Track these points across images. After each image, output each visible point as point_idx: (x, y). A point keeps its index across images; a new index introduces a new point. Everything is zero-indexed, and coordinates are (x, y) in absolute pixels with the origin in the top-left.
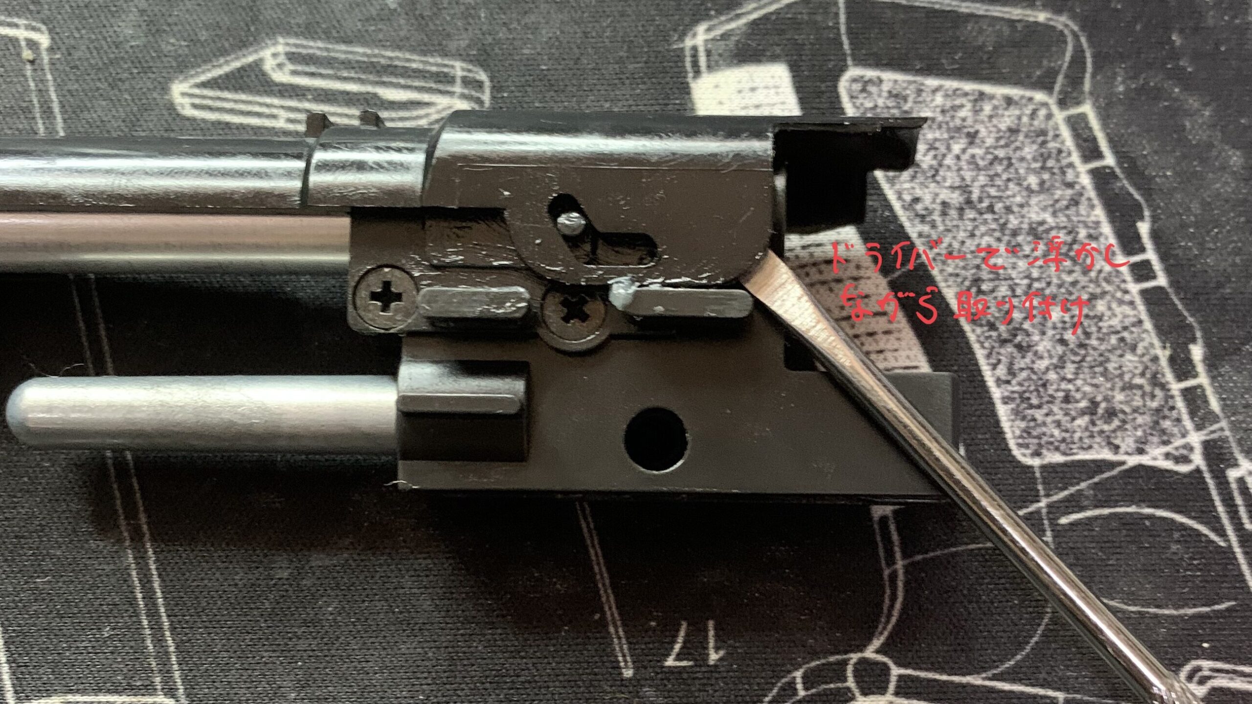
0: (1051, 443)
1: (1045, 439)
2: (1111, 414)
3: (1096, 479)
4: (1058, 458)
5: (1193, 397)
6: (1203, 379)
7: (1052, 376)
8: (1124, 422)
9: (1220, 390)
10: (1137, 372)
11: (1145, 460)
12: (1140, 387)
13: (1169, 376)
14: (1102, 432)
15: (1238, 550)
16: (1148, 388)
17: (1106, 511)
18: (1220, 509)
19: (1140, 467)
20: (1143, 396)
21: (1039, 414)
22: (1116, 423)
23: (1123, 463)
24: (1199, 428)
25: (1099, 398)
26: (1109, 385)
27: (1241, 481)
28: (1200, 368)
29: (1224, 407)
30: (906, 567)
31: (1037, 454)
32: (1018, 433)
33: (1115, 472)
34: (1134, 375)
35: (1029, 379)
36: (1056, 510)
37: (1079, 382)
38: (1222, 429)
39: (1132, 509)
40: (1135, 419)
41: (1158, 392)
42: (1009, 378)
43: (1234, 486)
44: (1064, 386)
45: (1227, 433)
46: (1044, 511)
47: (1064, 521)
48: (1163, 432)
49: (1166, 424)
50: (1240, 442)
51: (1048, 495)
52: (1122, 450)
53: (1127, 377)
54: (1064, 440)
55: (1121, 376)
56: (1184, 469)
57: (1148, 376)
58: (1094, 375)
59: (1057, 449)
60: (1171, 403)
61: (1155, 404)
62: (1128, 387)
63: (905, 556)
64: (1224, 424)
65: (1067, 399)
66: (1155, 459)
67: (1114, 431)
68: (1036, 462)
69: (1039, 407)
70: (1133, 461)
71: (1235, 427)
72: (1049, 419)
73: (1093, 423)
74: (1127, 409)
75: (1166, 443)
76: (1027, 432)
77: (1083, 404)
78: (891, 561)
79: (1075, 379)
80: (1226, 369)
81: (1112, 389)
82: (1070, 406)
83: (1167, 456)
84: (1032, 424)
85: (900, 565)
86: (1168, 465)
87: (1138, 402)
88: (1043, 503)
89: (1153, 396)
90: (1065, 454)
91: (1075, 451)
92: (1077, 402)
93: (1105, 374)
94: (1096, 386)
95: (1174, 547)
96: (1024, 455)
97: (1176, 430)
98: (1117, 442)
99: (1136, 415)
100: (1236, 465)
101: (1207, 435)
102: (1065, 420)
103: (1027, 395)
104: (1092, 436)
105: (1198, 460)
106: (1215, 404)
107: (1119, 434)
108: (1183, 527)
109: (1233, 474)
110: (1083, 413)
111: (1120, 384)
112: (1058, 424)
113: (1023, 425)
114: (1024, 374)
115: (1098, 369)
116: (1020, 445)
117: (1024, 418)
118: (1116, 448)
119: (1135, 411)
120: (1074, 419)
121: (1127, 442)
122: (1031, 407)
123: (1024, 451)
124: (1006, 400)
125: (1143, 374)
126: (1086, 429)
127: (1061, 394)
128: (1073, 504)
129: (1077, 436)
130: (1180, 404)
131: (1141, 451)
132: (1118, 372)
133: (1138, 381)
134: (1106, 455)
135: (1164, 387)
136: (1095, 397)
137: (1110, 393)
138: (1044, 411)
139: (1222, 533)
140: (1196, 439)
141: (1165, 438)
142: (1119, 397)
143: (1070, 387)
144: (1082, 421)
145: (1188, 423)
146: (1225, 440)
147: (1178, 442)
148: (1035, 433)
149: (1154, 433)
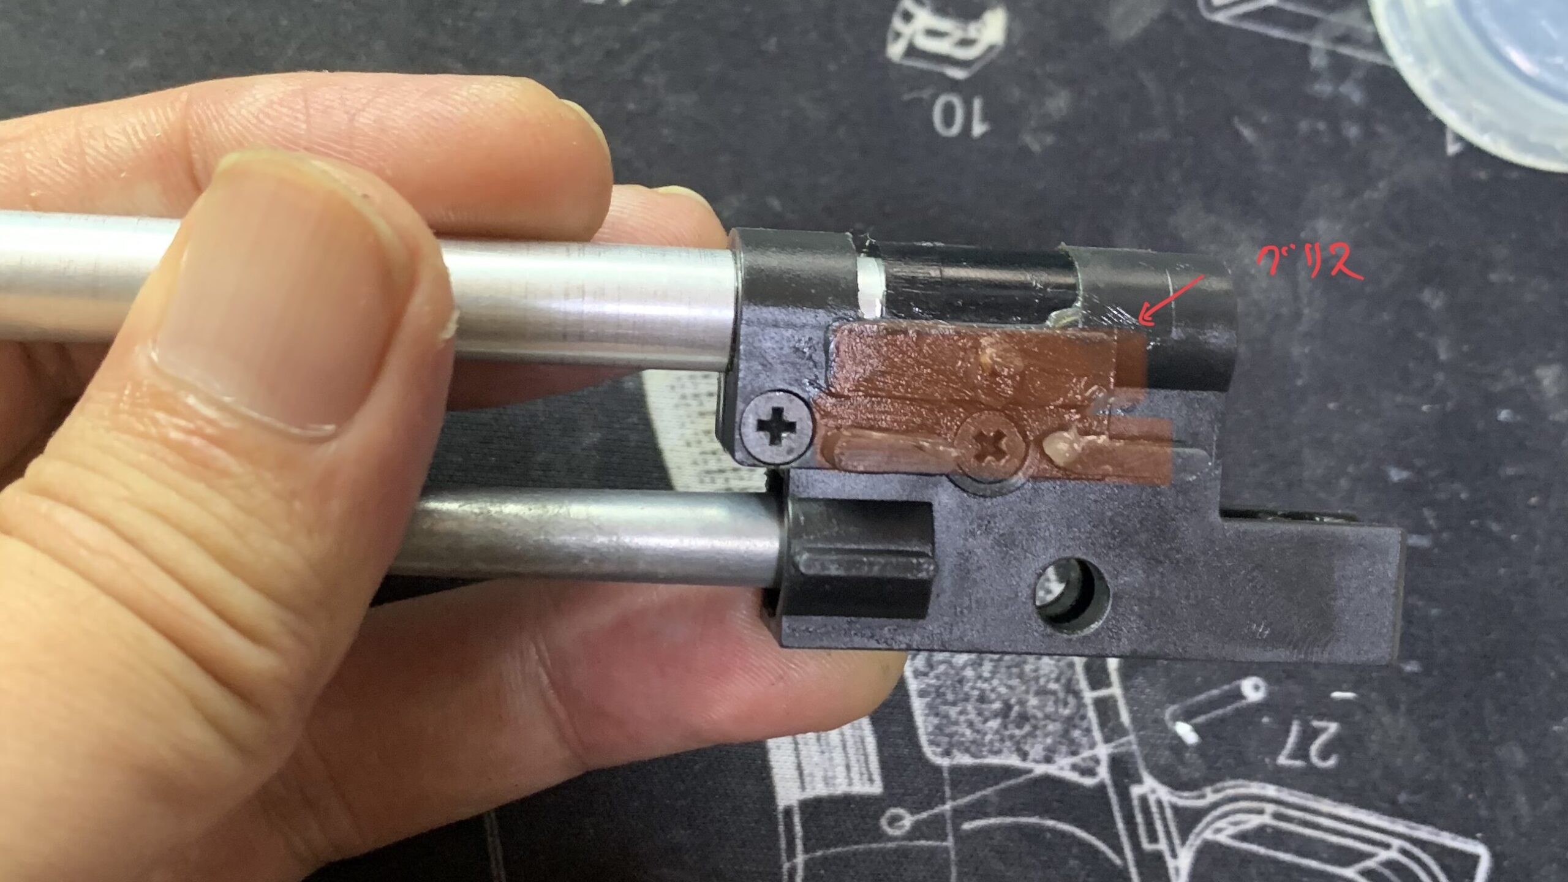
0: (962, 743)
1: (956, 738)
2: (1023, 718)
3: (1003, 785)
4: (966, 760)
5: (1105, 707)
6: (1116, 690)
7: (969, 673)
8: (1035, 727)
9: (1130, 702)
10: (1053, 676)
11: (1052, 770)
12: (1054, 693)
13: (1083, 684)
14: (1012, 737)
15: (1133, 872)
16: (1061, 695)
17: (1009, 820)
18: (1120, 825)
19: (1047, 779)
20: (1056, 702)
21: (953, 712)
22: (1027, 728)
23: (1030, 771)
24: (1107, 740)
25: (1013, 701)
26: (1024, 688)
27: (1144, 800)
28: (1115, 677)
29: (1134, 719)
30: (807, 864)
31: (947, 753)
32: (930, 729)
33: (1021, 779)
34: (1048, 681)
35: (946, 674)
36: (960, 814)
37: (995, 682)
38: (1129, 743)
39: (1034, 820)
40: (1045, 726)
41: (1071, 700)
42: (927, 670)
43: (1136, 803)
44: (979, 684)
45: (1135, 747)
46: (948, 815)
47: (967, 826)
48: (1072, 742)
49: (1076, 734)
50: (1146, 758)
51: (954, 798)
52: (1031, 757)
53: (1042, 681)
54: (974, 742)
55: (1037, 679)
56: (1088, 782)
57: (1063, 681)
58: (1010, 677)
59: (967, 751)
60: (1082, 712)
61: (1067, 712)
62: (1042, 692)
63: (806, 850)
64: (1132, 737)
65: (982, 699)
66: (1062, 769)
67: (1025, 737)
68: (944, 762)
69: (954, 704)
70: (1040, 769)
71: (1141, 742)
72: (962, 718)
73: (1005, 726)
74: (1040, 715)
75: (1074, 753)
76: (939, 728)
77: (997, 706)
78: (791, 854)
79: (992, 678)
80: (1140, 680)
81: (1027, 692)
82: (984, 706)
83: (1074, 767)
84: (945, 721)
85: (800, 859)
86: (1074, 777)
87: (1050, 708)
88: (948, 806)
89: (1066, 704)
90: (974, 756)
91: (984, 753)
92: (992, 702)
93: (1021, 676)
94: (1010, 687)
95: (1073, 863)
96: (935, 753)
97: (1084, 740)
98: (1027, 748)
99: (1048, 721)
100: (1139, 781)
101: (1116, 747)
102: (977, 720)
103: (942, 690)
104: (1002, 740)
105: (1103, 773)
106: (1125, 717)
107: (1030, 740)
108: (1081, 843)
109: (1136, 791)
110: (996, 715)
111: (1034, 688)
112: (971, 724)
113: (936, 721)
114: (942, 668)
115: (1015, 670)
116: (932, 743)
117: (937, 715)
118: (1024, 756)
119: (1047, 717)
120: (986, 721)
121: (1036, 750)
122: (946, 703)
123: (934, 748)
124: (922, 694)
125: (1057, 680)
126: (997, 732)
127: (976, 693)
128: (978, 810)
129: (988, 738)
130: (1092, 714)
131: (1048, 760)
132: (1033, 675)
133: (1053, 686)
134: (1014, 761)
135: (1077, 694)
136: (1009, 699)
137: (1024, 696)
138: (958, 709)
139: (1119, 851)
140: (1103, 751)
141: (1074, 748)
142: (1033, 701)
143: (986, 686)
144: (994, 724)
145: (1097, 735)
146: (1131, 755)
147: (1086, 753)
148: (947, 731)
149: (1064, 741)
